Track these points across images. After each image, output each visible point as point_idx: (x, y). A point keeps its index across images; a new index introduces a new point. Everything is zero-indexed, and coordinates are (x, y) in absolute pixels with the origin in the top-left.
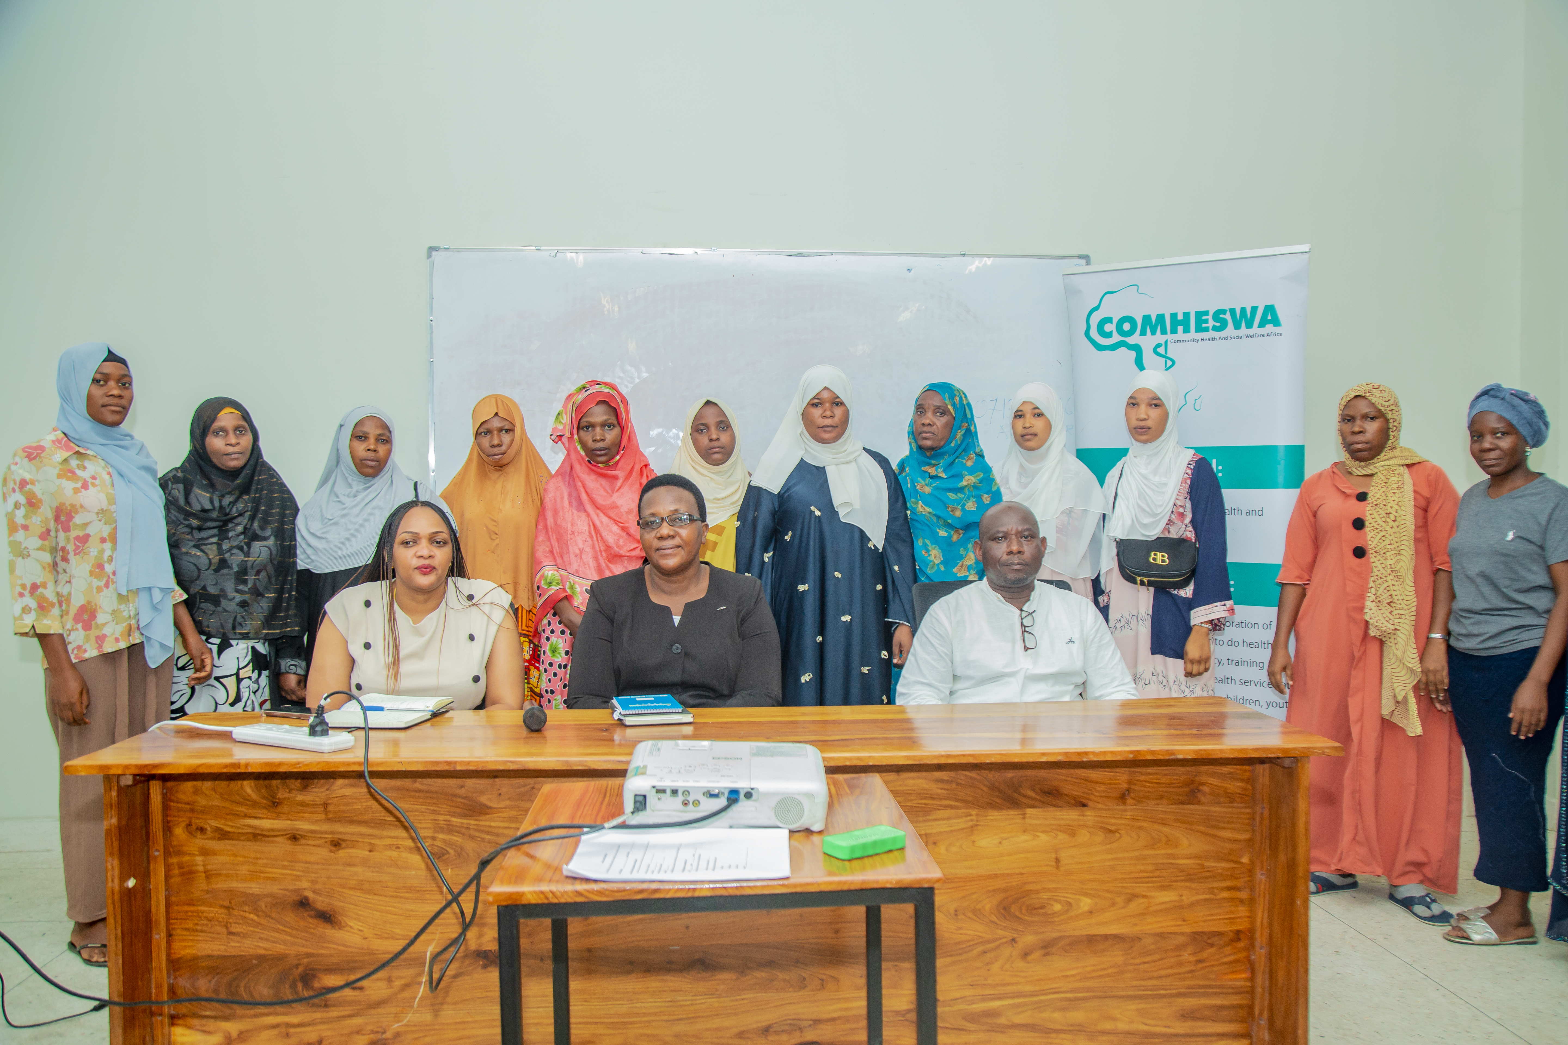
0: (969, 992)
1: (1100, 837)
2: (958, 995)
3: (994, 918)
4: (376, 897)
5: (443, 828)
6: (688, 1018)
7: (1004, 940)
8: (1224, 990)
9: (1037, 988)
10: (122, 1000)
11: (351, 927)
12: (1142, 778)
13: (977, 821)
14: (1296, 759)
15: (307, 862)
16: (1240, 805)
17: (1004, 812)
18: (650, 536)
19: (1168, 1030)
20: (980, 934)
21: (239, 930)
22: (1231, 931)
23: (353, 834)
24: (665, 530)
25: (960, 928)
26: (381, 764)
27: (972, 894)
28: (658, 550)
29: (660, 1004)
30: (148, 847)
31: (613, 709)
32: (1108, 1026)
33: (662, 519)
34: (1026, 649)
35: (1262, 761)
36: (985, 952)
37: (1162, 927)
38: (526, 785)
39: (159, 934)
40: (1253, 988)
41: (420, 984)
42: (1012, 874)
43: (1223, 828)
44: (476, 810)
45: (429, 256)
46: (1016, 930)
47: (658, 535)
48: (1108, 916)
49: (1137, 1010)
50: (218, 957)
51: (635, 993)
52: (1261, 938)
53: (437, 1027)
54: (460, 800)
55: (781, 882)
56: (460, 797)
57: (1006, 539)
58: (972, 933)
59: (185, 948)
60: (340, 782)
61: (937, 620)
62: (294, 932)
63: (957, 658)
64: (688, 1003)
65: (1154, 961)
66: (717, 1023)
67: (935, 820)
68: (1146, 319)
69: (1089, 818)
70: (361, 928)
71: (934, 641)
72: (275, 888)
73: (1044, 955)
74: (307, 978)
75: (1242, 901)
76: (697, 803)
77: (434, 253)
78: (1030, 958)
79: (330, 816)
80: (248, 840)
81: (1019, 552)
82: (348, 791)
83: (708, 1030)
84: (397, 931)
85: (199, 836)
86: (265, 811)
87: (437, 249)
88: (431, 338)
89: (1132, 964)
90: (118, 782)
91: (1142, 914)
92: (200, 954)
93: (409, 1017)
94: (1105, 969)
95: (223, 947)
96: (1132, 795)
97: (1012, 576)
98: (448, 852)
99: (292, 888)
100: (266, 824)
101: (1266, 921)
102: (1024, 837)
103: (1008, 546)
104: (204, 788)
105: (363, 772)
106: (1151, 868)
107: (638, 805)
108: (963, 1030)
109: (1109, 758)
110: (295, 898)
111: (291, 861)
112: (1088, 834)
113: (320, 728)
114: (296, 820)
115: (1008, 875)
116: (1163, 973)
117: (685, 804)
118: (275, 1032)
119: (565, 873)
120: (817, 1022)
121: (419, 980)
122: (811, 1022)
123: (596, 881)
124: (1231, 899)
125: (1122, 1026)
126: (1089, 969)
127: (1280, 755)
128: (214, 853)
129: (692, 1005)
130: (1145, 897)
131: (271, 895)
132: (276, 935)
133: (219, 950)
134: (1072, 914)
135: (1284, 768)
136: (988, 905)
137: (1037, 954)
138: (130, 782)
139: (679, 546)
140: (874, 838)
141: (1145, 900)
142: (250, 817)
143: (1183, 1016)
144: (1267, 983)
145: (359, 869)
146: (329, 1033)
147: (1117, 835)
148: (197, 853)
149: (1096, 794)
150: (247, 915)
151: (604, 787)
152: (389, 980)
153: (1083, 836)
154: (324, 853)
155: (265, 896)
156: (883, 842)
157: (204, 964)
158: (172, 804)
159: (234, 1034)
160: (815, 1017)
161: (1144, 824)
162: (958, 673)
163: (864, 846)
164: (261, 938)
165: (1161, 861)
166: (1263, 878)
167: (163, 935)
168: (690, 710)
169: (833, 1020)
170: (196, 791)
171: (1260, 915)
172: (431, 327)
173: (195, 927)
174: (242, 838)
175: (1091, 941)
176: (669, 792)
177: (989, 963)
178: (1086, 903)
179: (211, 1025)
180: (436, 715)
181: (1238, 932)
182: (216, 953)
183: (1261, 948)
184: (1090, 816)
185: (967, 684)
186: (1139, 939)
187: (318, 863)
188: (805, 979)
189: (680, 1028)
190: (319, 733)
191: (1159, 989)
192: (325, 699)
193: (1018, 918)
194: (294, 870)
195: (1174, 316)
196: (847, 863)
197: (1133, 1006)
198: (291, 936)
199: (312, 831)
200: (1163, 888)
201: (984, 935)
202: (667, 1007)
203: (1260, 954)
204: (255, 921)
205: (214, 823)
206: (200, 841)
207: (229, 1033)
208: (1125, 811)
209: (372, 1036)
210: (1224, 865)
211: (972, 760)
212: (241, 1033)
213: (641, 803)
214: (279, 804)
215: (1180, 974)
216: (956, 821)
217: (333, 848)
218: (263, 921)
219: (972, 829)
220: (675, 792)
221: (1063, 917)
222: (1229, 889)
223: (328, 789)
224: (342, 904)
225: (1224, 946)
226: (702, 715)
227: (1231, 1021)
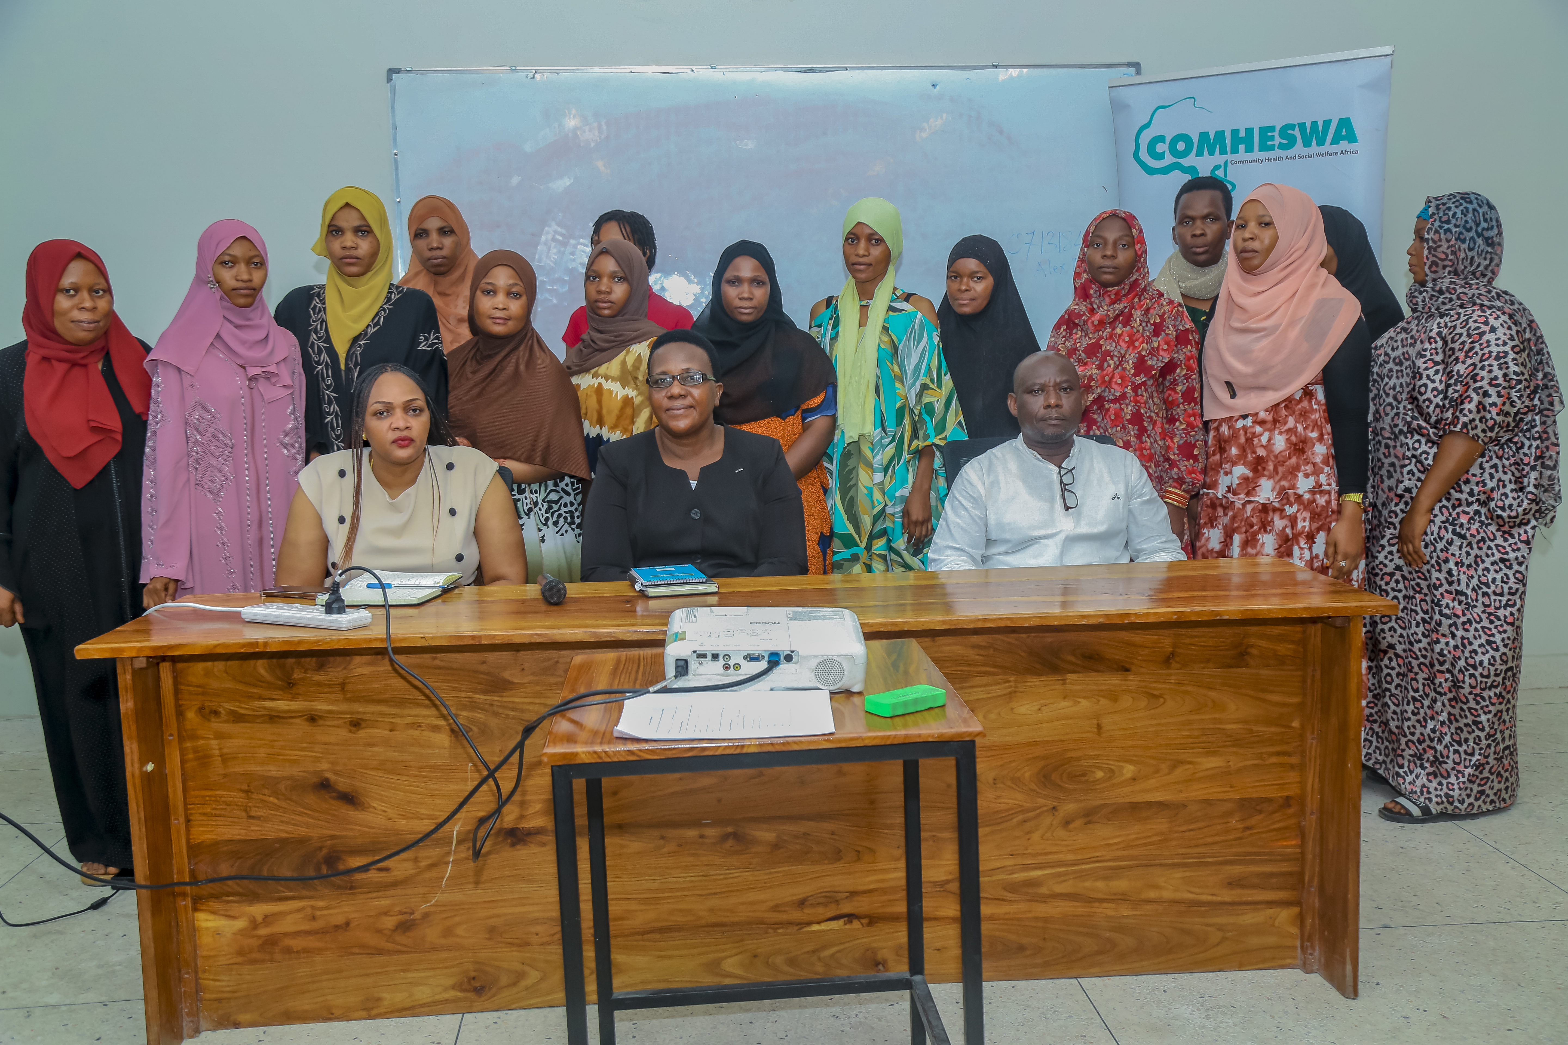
0: (1009, 862)
1: (1143, 703)
2: (997, 864)
3: (1033, 786)
4: (399, 777)
5: (465, 705)
6: (721, 893)
7: (1045, 809)
8: (1273, 857)
9: (1079, 857)
10: (149, 883)
11: (374, 808)
12: (1188, 641)
13: (1016, 687)
14: (1348, 619)
15: (326, 744)
16: (1291, 668)
17: (1044, 678)
18: (660, 396)
19: (1214, 898)
20: (1020, 803)
21: (259, 814)
22: (1281, 797)
23: (373, 713)
24: (676, 389)
25: (999, 797)
26: (404, 639)
27: (1012, 762)
28: (668, 410)
29: (693, 879)
30: (162, 732)
31: (633, 581)
32: (1152, 894)
33: (674, 378)
34: (1067, 508)
35: (1314, 621)
36: (1025, 821)
37: (1208, 794)
38: (549, 660)
39: (177, 819)
40: (1303, 854)
41: (448, 863)
42: (1052, 741)
43: (1272, 692)
44: (499, 685)
45: (389, 80)
46: (1056, 798)
47: (669, 394)
48: (1152, 782)
49: (1183, 878)
50: (239, 841)
51: (667, 868)
52: (1312, 803)
53: (466, 907)
54: (482, 676)
55: (826, 738)
56: (482, 673)
57: (1043, 391)
58: (1011, 801)
59: (204, 833)
60: (358, 659)
61: (969, 482)
62: (316, 814)
63: (992, 520)
64: (722, 877)
65: (1200, 829)
66: (752, 896)
67: (972, 687)
68: (1204, 136)
69: (1132, 683)
70: (384, 809)
71: (967, 504)
72: (294, 771)
73: (1086, 824)
74: (332, 859)
75: (1292, 767)
76: (737, 667)
77: (395, 76)
78: (1071, 826)
79: (349, 696)
80: (264, 722)
81: (1057, 406)
82: (366, 670)
83: (743, 903)
84: (422, 811)
85: (213, 720)
86: (280, 692)
87: (398, 71)
88: (397, 175)
89: (1176, 832)
90: (132, 665)
91: (1186, 781)
92: (220, 838)
93: (438, 897)
94: (1150, 837)
95: (243, 832)
96: (1177, 659)
97: (1049, 431)
98: (471, 730)
99: (311, 769)
100: (282, 705)
101: (1316, 786)
102: (1064, 704)
103: (1046, 399)
104: (215, 670)
105: (386, 648)
106: (1196, 733)
107: (680, 669)
108: (1003, 900)
109: (1152, 620)
110: (315, 780)
111: (310, 743)
112: (1131, 699)
113: (335, 605)
114: (313, 701)
115: (1047, 742)
116: (1209, 840)
117: (726, 667)
118: (300, 915)
119: (615, 734)
120: (853, 894)
121: (446, 860)
122: (847, 894)
123: (647, 741)
124: (1281, 765)
125: (1167, 894)
126: (1133, 837)
127: (1331, 614)
128: (230, 737)
129: (726, 879)
130: (1190, 763)
131: (291, 778)
132: (297, 818)
133: (239, 835)
134: (1115, 781)
135: (1337, 627)
136: (1027, 773)
137: (1078, 823)
138: (144, 665)
139: (691, 407)
140: (915, 696)
141: (1191, 766)
142: (265, 699)
143: (1230, 884)
144: (1317, 851)
145: (381, 749)
146: (356, 915)
147: (1162, 700)
148: (211, 736)
149: (1139, 658)
150: (266, 798)
151: (637, 657)
152: (416, 860)
153: (1126, 701)
154: (343, 733)
155: (284, 778)
156: (924, 699)
157: (225, 849)
158: (183, 687)
159: (259, 919)
160: (851, 889)
161: (1190, 689)
162: (993, 536)
163: (905, 704)
164: (282, 822)
165: (1206, 727)
166: (1314, 742)
167: (182, 820)
168: (714, 580)
169: (870, 891)
170: (208, 673)
171: (1310, 780)
172: (396, 161)
173: (214, 812)
174: (258, 721)
175: (1135, 809)
176: (709, 657)
177: (1029, 833)
178: (1129, 770)
179: (235, 909)
180: (446, 591)
181: (1288, 798)
182: (236, 838)
183: (1312, 813)
184: (1133, 681)
185: (1002, 548)
186: (1185, 806)
187: (338, 744)
188: (840, 851)
189: (714, 902)
190: (335, 611)
191: (1204, 857)
192: (340, 575)
193: (1060, 786)
194: (313, 752)
195: (1235, 132)
196: (889, 720)
197: (1178, 874)
198: (313, 818)
199: (330, 712)
200: (1209, 754)
201: (1024, 804)
202: (701, 881)
203: (1311, 821)
204: (275, 804)
205: (229, 706)
206: (216, 725)
207: (254, 917)
208: (1170, 675)
209: (400, 917)
210: (1273, 729)
211: (1010, 624)
212: (266, 917)
213: (682, 668)
214: (294, 684)
215: (1226, 841)
216: (993, 688)
217: (353, 729)
218: (283, 804)
219: (1011, 696)
220: (715, 657)
221: (1104, 785)
222: (1278, 754)
223: (345, 669)
224: (364, 785)
225: (1273, 812)
226: (726, 585)
227: (1280, 888)
